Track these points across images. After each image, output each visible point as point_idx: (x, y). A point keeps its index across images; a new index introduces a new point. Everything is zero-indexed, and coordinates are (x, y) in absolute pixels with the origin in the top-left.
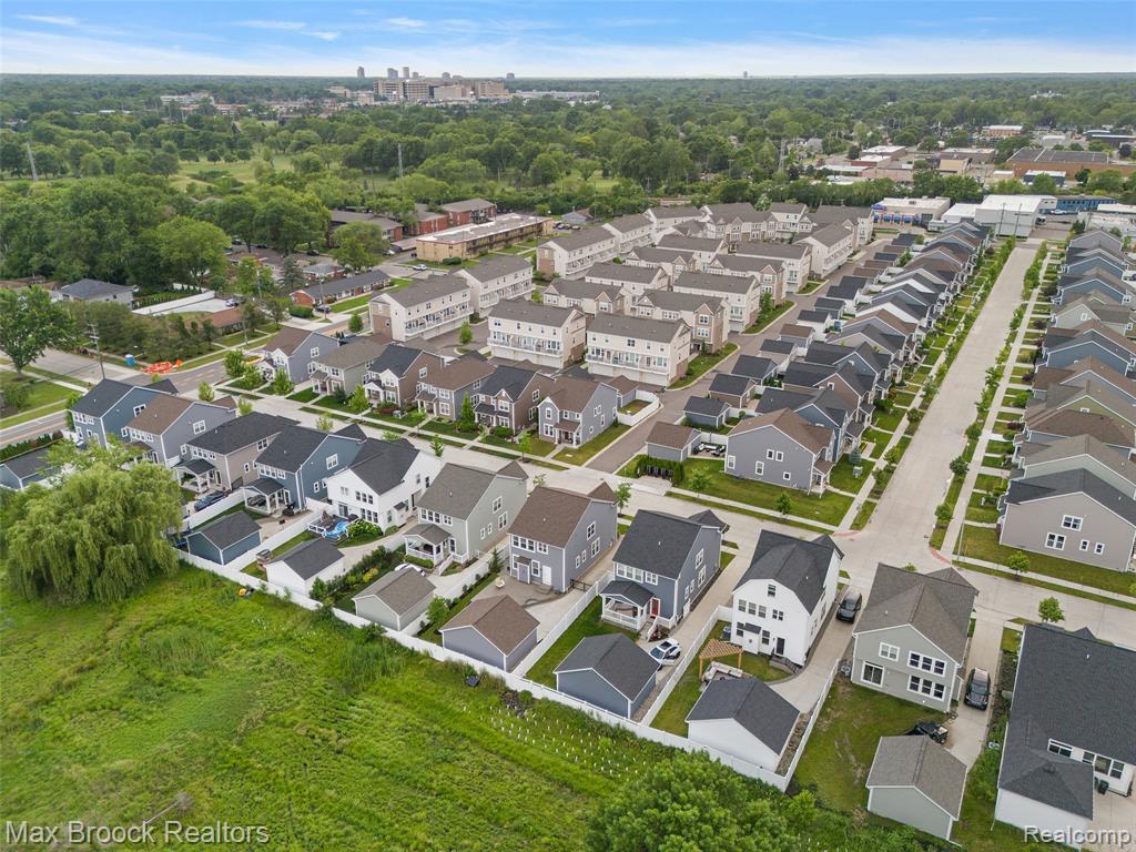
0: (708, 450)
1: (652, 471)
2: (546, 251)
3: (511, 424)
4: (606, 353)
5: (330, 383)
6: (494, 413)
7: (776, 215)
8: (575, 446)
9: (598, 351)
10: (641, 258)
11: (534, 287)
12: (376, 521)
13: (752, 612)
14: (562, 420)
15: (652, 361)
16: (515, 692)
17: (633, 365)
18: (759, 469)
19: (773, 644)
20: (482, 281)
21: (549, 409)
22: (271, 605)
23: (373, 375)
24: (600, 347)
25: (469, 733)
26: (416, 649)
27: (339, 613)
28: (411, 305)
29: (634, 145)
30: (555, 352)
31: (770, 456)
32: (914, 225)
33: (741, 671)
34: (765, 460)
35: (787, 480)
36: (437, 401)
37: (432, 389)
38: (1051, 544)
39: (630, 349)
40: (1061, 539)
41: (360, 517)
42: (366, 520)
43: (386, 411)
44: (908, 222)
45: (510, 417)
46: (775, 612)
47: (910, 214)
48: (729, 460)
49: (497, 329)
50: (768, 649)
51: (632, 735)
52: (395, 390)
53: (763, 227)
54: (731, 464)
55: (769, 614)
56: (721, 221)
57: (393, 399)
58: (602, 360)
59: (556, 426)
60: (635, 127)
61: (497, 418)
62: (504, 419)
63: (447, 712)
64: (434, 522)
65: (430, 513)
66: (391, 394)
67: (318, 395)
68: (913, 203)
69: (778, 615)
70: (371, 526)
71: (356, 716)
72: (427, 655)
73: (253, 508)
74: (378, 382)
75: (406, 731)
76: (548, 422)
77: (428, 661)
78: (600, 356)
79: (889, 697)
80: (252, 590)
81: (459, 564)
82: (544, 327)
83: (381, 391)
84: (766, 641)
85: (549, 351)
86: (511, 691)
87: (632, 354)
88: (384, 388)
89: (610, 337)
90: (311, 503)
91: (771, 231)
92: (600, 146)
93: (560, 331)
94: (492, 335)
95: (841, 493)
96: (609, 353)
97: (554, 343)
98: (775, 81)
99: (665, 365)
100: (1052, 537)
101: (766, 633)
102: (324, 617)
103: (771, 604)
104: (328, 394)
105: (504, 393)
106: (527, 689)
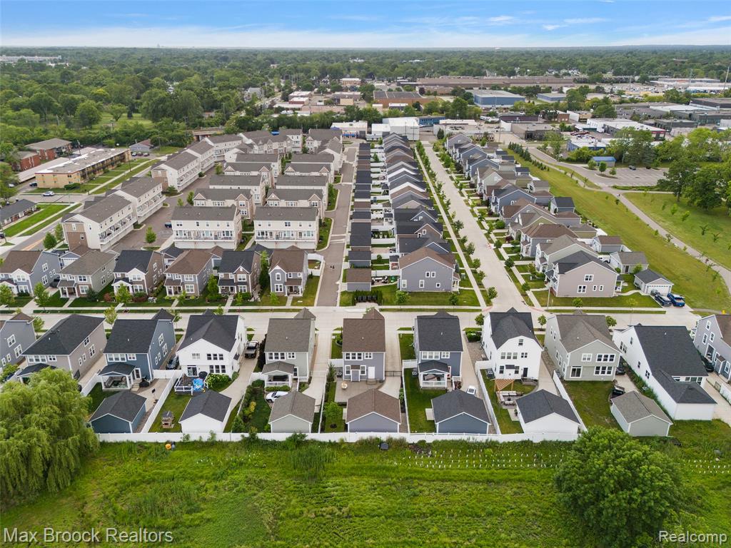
0: (378, 281)
1: (362, 300)
2: (160, 172)
3: (248, 289)
4: (268, 234)
5: (78, 288)
6: (234, 284)
7: (290, 137)
8: (301, 295)
9: (263, 233)
10: (236, 170)
11: (164, 197)
12: (224, 371)
13: (509, 358)
14: (288, 279)
15: (303, 234)
16: (413, 444)
17: (288, 238)
18: (422, 285)
19: (521, 372)
20: (137, 197)
21: (278, 273)
22: (200, 448)
23: (119, 275)
24: (264, 230)
25: (413, 475)
26: (332, 441)
27: (261, 436)
28: (102, 221)
29: (160, 95)
30: (230, 238)
31: (428, 275)
32: (357, 138)
33: (515, 392)
34: (425, 279)
35: (439, 288)
36: (183, 284)
37: (176, 277)
38: (580, 291)
39: (287, 228)
40: (584, 287)
41: (208, 372)
42: (215, 373)
43: (140, 299)
44: (353, 136)
45: (248, 285)
46: (523, 354)
47: (354, 132)
48: (403, 284)
49: (179, 228)
50: (519, 376)
51: (497, 442)
52: (142, 282)
53: (285, 144)
54: (404, 285)
55: (519, 356)
56: (260, 143)
57: (141, 290)
58: (267, 238)
59: (285, 284)
60: (133, 82)
61: (237, 287)
62: (241, 287)
63: (388, 469)
64: (280, 360)
65: (277, 354)
66: (138, 287)
67: (67, 300)
68: (351, 125)
69: (524, 355)
70: (221, 377)
71: (335, 493)
72: (342, 442)
73: (111, 389)
74: (126, 280)
75: (375, 489)
76: (278, 282)
77: (345, 445)
78: (265, 236)
79: (585, 381)
80: (174, 443)
81: (305, 383)
82: (219, 222)
83: (130, 285)
84: (517, 372)
85: (225, 238)
86: (410, 444)
87: (288, 231)
88: (131, 283)
89: (271, 222)
90: (159, 374)
91: (290, 147)
92: (113, 96)
93: (232, 223)
94: (175, 233)
95: (466, 288)
96: (271, 233)
97: (227, 232)
98: (198, 51)
99: (312, 235)
100: (580, 287)
101: (518, 367)
102: (251, 443)
103: (520, 350)
104: (77, 296)
105: (241, 268)
106: (421, 439)
